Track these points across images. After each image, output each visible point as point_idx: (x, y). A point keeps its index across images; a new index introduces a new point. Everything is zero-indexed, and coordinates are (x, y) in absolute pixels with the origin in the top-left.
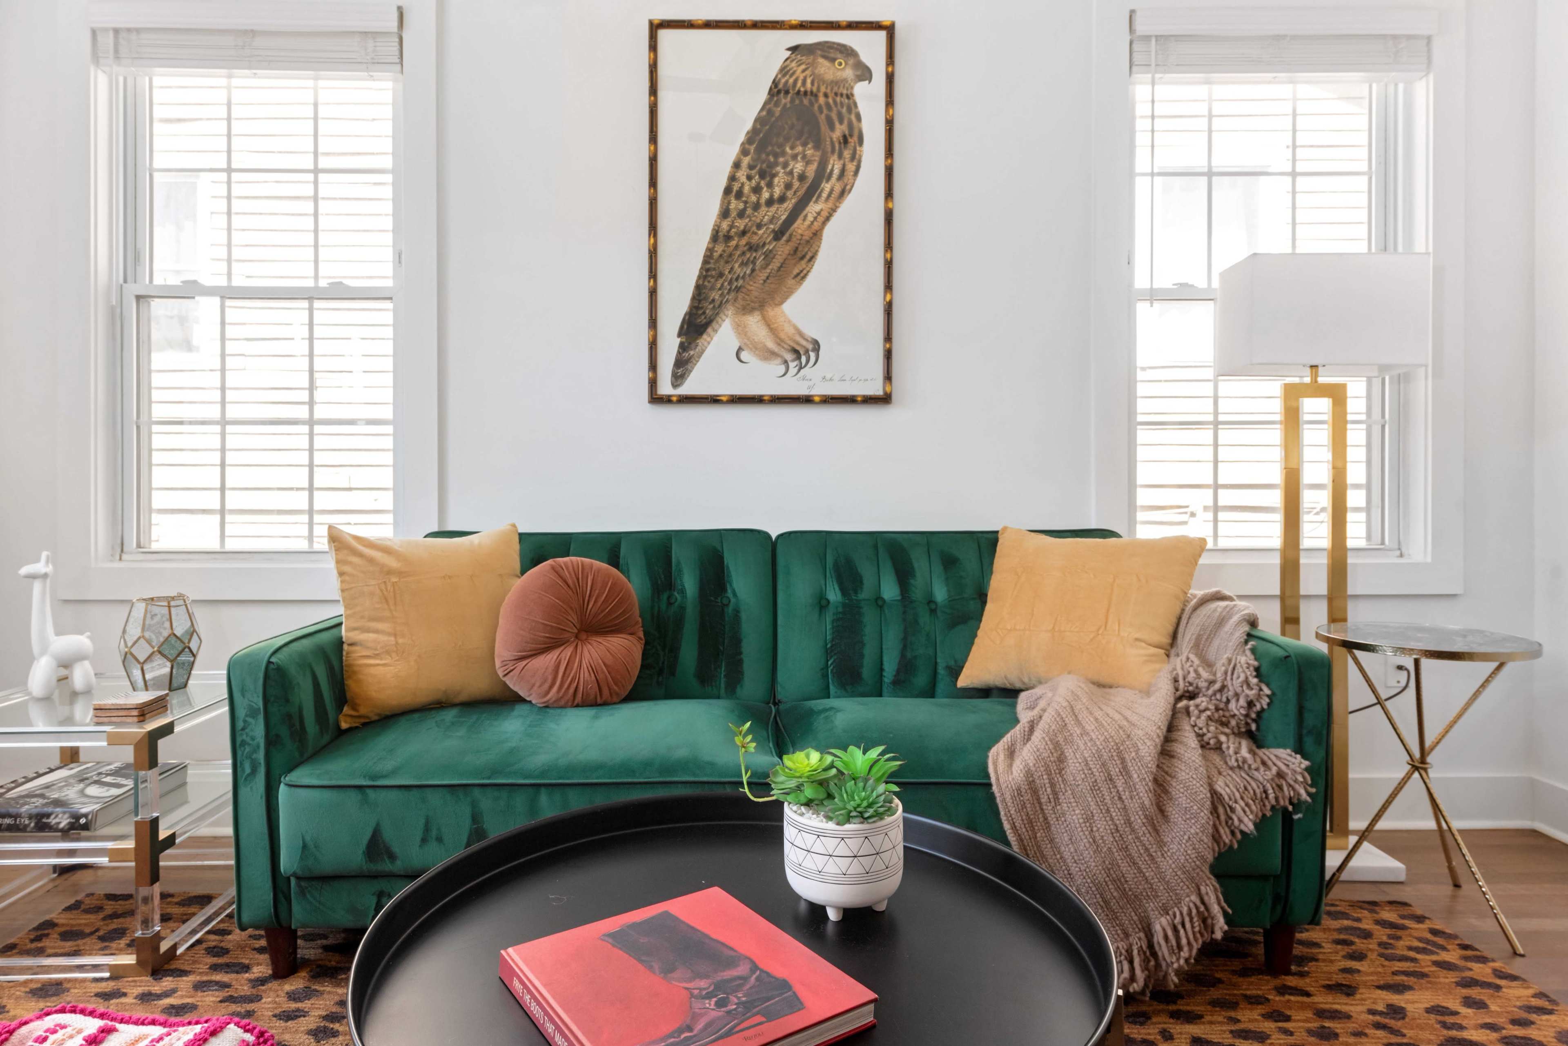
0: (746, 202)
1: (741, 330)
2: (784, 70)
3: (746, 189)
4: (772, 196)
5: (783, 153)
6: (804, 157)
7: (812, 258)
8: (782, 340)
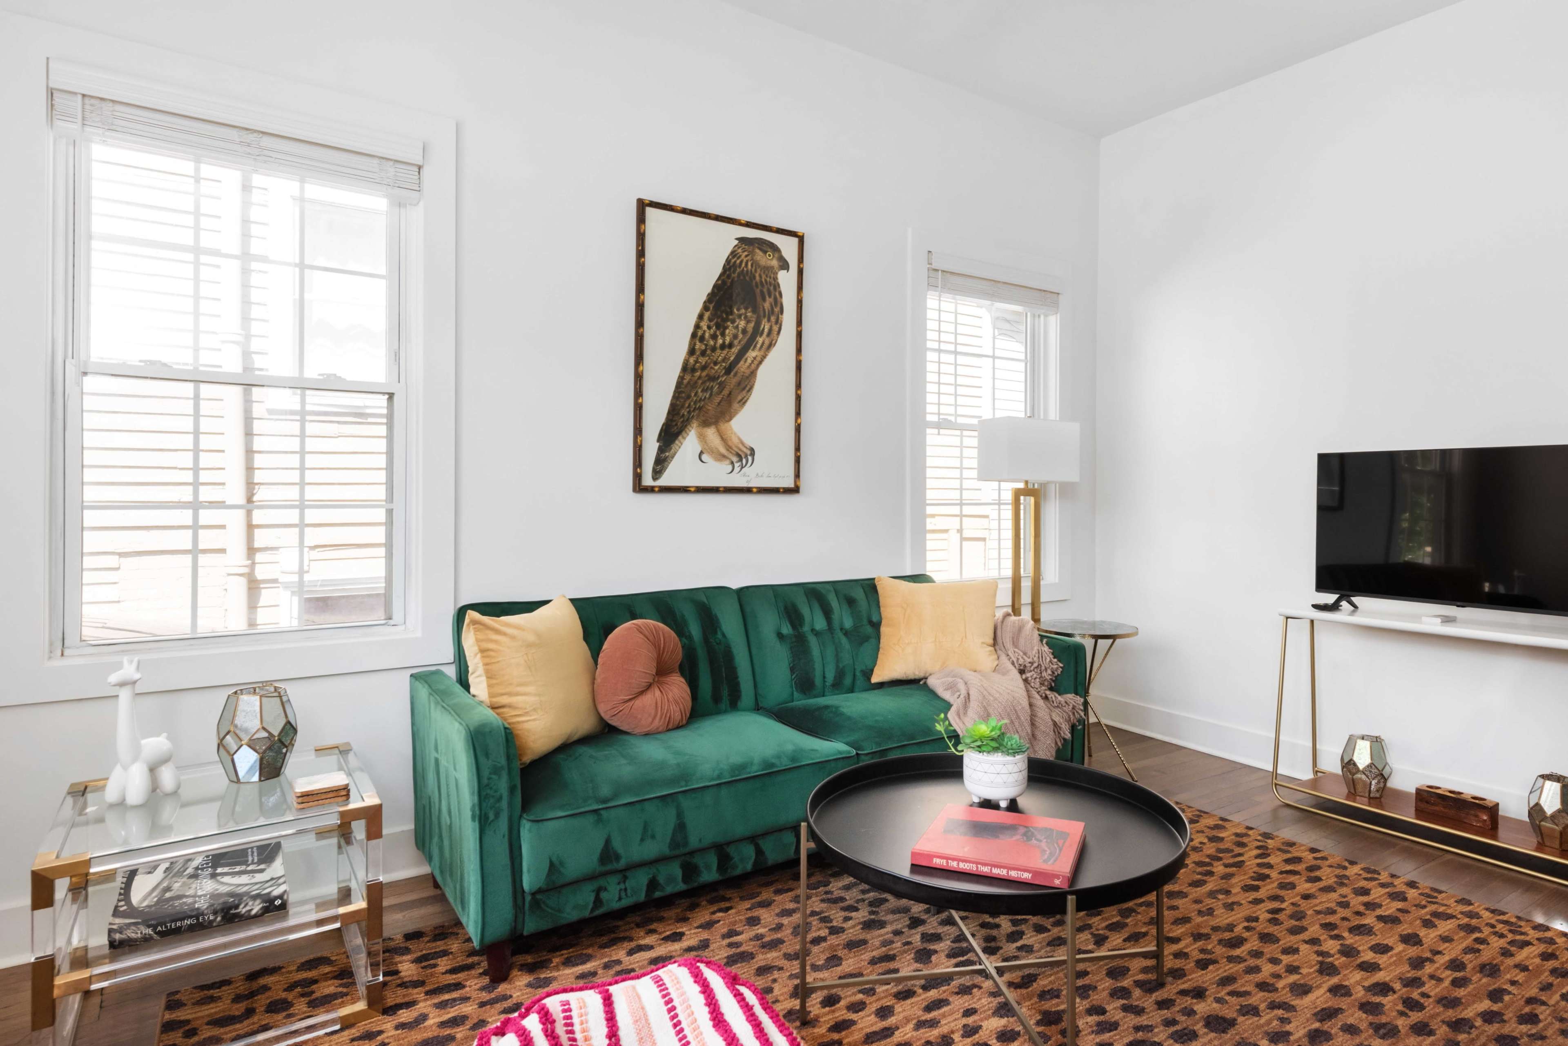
0: (706, 345)
1: (702, 437)
2: (733, 253)
3: (707, 335)
4: (724, 342)
5: (732, 313)
6: (746, 317)
7: (750, 390)
8: (731, 448)
